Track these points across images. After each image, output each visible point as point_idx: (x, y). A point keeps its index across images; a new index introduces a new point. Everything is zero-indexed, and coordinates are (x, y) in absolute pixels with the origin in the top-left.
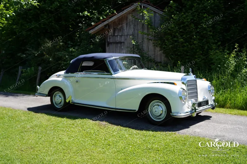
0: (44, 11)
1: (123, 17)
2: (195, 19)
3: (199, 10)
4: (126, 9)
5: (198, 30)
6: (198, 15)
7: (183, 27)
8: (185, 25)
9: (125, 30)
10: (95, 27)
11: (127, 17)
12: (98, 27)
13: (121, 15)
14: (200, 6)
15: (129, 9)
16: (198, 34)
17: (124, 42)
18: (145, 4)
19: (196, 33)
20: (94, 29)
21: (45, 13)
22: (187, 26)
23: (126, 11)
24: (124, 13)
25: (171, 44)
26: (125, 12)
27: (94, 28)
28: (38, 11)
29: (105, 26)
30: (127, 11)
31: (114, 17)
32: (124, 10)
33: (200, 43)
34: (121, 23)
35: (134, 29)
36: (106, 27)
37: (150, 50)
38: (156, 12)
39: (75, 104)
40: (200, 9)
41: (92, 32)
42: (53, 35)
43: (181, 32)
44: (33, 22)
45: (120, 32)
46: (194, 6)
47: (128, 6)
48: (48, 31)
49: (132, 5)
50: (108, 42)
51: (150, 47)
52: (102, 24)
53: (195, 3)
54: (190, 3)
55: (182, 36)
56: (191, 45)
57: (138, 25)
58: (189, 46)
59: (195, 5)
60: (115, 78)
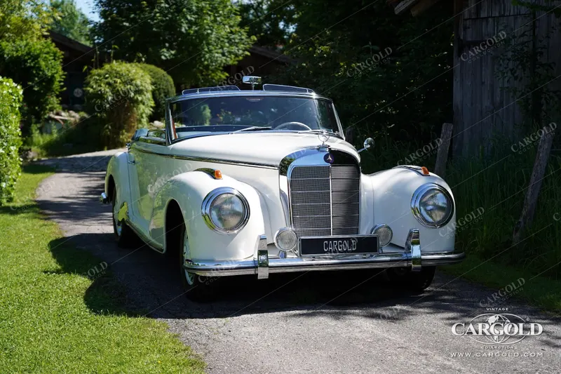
41: (401, 9)
45: (496, 4)
50: (460, 41)
60: (172, 156)
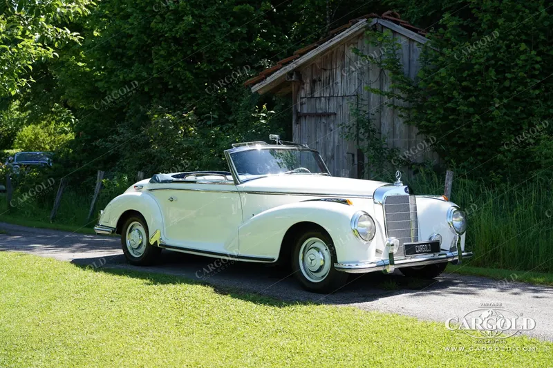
0: (161, 39)
1: (335, 52)
2: (499, 55)
3: (511, 34)
4: (338, 33)
5: (507, 84)
6: (508, 47)
7: (468, 75)
8: (475, 71)
9: (340, 84)
10: (266, 78)
11: (344, 53)
12: (272, 76)
13: (326, 48)
14: (514, 25)
15: (346, 34)
16: (506, 93)
17: (335, 114)
18: (386, 21)
19: (500, 91)
20: (263, 82)
21: (163, 43)
22: (480, 73)
23: (340, 37)
24: (334, 42)
25: (439, 119)
26: (337, 39)
27: (262, 80)
28: (146, 39)
29: (290, 74)
30: (340, 39)
31: (309, 53)
32: (333, 36)
33: (508, 116)
34: (329, 67)
35: (361, 81)
36: (292, 78)
37: (397, 132)
38: (414, 41)
39: (167, 249)
40: (513, 32)
41: (257, 89)
42: (180, 97)
43: (465, 89)
44: (136, 64)
45: (326, 88)
46: (496, 26)
47: (344, 27)
48: (169, 87)
49: (353, 24)
50: (297, 113)
51: (397, 126)
52: (282, 70)
53: (501, 18)
54: (489, 18)
55: (465, 98)
56: (486, 120)
57: (371, 71)
58: (481, 123)
59: (500, 21)
60: (242, 192)
